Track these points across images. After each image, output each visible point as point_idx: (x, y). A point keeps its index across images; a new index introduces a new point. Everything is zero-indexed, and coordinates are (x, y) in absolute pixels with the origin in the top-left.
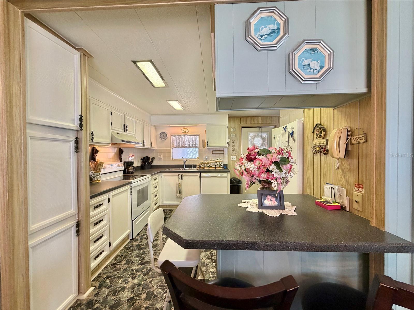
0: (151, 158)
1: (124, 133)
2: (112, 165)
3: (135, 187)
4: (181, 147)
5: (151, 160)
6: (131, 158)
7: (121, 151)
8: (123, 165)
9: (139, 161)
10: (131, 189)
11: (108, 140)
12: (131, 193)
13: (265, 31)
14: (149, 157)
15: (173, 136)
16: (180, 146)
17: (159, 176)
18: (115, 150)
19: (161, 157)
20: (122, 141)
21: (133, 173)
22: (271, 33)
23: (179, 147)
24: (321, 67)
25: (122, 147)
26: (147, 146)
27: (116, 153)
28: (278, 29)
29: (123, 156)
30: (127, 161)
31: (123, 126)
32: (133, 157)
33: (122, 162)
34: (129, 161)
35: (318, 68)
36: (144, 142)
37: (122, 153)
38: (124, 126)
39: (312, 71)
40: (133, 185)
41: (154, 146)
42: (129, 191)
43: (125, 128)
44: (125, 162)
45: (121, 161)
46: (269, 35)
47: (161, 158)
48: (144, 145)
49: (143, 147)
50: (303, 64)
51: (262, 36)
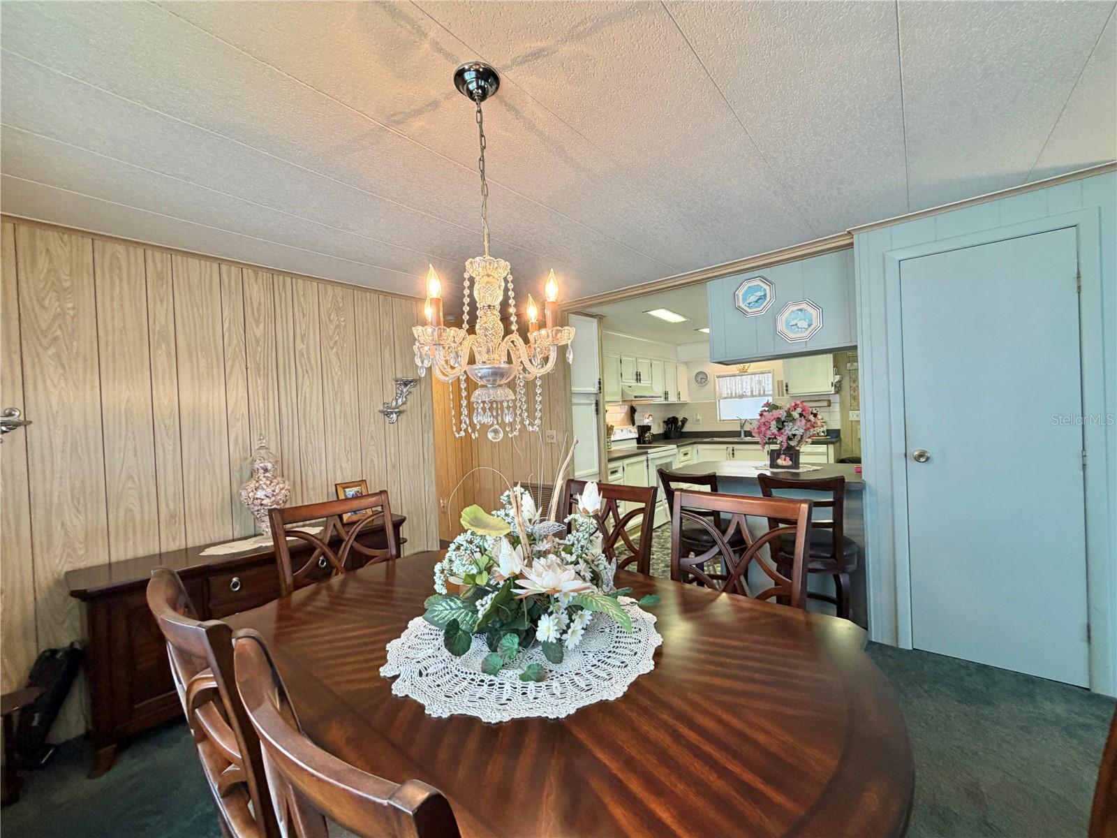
0: (680, 419)
1: (636, 384)
2: (622, 430)
3: (652, 459)
4: (735, 397)
5: (680, 423)
6: (648, 421)
7: (633, 410)
8: (636, 430)
9: (659, 425)
10: (647, 460)
11: (619, 398)
12: (648, 466)
13: (753, 298)
14: (677, 419)
15: (719, 377)
16: (734, 395)
17: (693, 448)
18: (626, 408)
19: (699, 417)
20: (635, 397)
21: (650, 443)
22: (758, 300)
23: (731, 397)
24: (810, 325)
25: (634, 404)
26: (672, 399)
27: (626, 413)
28: (765, 295)
29: (637, 416)
30: (642, 424)
31: (635, 374)
32: (651, 419)
33: (635, 426)
34: (645, 424)
35: (807, 327)
36: (666, 393)
37: (634, 413)
38: (637, 375)
39: (800, 330)
40: (650, 456)
41: (684, 398)
42: (645, 463)
43: (638, 377)
44: (639, 426)
45: (634, 424)
46: (756, 302)
47: (699, 420)
48: (666, 398)
49: (665, 402)
50: (791, 324)
51: (749, 304)
